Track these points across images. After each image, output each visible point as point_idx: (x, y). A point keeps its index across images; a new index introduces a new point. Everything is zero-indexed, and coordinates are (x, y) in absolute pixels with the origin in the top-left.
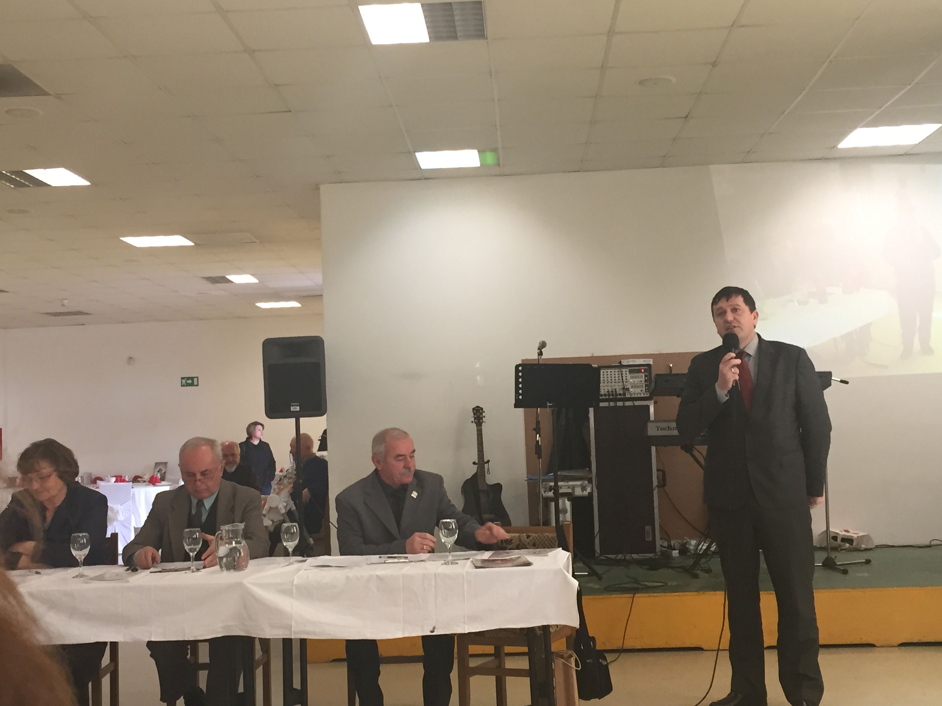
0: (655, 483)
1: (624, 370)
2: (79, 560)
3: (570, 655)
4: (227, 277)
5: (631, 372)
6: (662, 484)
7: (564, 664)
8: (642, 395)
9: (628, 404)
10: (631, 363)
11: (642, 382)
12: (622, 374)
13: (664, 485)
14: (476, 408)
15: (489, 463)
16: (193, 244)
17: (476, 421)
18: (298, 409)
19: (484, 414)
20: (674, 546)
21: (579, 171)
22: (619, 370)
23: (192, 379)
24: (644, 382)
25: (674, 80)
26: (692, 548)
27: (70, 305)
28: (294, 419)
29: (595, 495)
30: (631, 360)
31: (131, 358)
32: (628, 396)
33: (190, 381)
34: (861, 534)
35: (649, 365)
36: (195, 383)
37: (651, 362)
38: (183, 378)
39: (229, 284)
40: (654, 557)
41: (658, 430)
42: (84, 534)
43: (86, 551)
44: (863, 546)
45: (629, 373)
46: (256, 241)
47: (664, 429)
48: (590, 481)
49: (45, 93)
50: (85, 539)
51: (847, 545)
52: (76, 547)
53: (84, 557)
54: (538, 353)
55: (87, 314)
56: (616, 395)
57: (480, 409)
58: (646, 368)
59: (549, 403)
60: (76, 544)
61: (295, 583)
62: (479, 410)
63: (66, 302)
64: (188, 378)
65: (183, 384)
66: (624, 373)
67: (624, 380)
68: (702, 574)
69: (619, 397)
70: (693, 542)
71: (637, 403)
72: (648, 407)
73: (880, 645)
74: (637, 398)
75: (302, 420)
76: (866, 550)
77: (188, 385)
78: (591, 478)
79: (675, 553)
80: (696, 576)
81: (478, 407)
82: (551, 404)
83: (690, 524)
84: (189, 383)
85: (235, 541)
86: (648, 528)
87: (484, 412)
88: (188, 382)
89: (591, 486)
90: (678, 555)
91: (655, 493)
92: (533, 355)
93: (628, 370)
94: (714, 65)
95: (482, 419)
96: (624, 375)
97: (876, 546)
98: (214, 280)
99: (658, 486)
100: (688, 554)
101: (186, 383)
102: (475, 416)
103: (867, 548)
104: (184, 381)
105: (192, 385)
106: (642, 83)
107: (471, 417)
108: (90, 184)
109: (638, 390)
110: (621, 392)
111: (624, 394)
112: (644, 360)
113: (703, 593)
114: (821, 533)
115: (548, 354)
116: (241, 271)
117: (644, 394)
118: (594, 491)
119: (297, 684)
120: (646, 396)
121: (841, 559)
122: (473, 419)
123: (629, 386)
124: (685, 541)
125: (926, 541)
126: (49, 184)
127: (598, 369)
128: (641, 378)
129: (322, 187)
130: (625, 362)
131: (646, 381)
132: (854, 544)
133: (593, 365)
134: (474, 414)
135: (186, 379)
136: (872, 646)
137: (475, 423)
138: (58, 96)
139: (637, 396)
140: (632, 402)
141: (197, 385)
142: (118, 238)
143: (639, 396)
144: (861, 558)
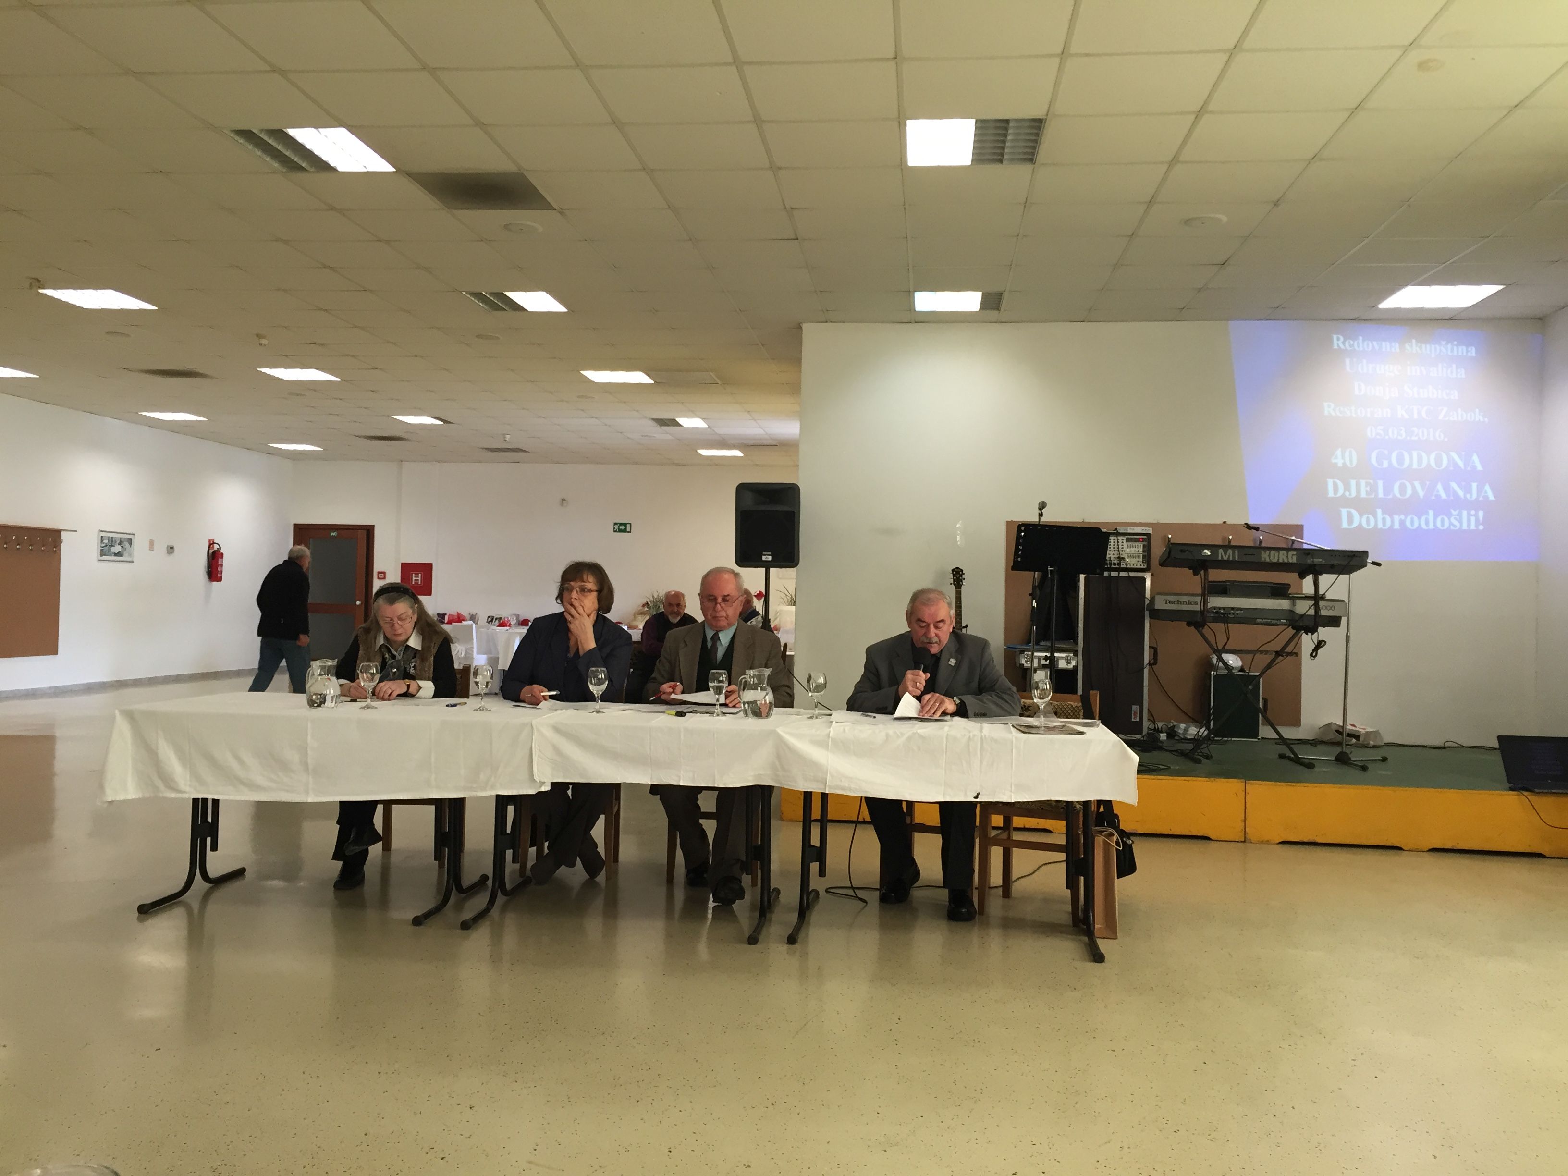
0: (1146, 661)
1: (1120, 538)
2: (596, 696)
3: (1111, 833)
4: (678, 420)
5: (1128, 540)
6: (1153, 663)
7: (1105, 841)
8: (1139, 566)
9: (1123, 574)
10: (1129, 531)
11: (1140, 552)
12: (1118, 542)
13: (1155, 663)
14: (956, 570)
15: (968, 628)
16: (652, 382)
17: (955, 583)
18: (770, 558)
19: (963, 576)
20: (1161, 728)
21: (1083, 322)
22: (1116, 538)
23: (625, 525)
24: (1141, 552)
25: (1224, 219)
26: (1181, 731)
27: (512, 440)
28: (764, 569)
29: (1080, 668)
30: (1129, 528)
31: (563, 500)
32: (1123, 566)
33: (622, 527)
34: (1369, 730)
35: (1148, 535)
36: (628, 530)
37: (1150, 530)
38: (615, 524)
39: (680, 427)
40: (1142, 739)
41: (1166, 603)
42: (602, 669)
43: (604, 687)
44: (1372, 743)
45: (1126, 542)
46: (719, 382)
47: (1173, 603)
48: (1076, 653)
49: (549, 207)
50: (603, 674)
51: (1354, 740)
52: (593, 681)
53: (601, 693)
54: (1039, 513)
55: (525, 451)
56: (1110, 564)
57: (960, 570)
58: (1145, 537)
59: (1050, 568)
60: (593, 679)
61: (830, 735)
62: (959, 572)
63: (508, 437)
64: (621, 524)
65: (615, 530)
66: (1120, 541)
67: (1120, 549)
68: (1204, 761)
69: (1113, 566)
70: (1183, 726)
71: (1132, 574)
72: (1144, 580)
73: (1409, 848)
74: (1131, 568)
75: (772, 570)
76: (1374, 747)
77: (620, 531)
78: (1077, 651)
79: (1163, 736)
80: (1198, 762)
81: (958, 568)
82: (1053, 569)
83: (1178, 706)
84: (621, 529)
85: (760, 687)
86: (1135, 708)
87: (964, 574)
88: (621, 527)
89: (1077, 660)
90: (1165, 738)
91: (1146, 671)
92: (1033, 518)
93: (1125, 538)
94: (1276, 204)
95: (962, 582)
96: (1120, 544)
97: (1385, 743)
98: (662, 422)
99: (1150, 664)
100: (1176, 738)
101: (619, 529)
102: (955, 578)
103: (1375, 744)
104: (616, 527)
105: (625, 531)
106: (1187, 222)
107: (950, 578)
108: (567, 311)
109: (1134, 561)
110: (1116, 562)
111: (1119, 564)
112: (1143, 528)
113: (1215, 779)
114: (1324, 726)
115: (1049, 517)
116: (692, 413)
117: (1141, 565)
118: (1079, 665)
119: (815, 841)
120: (1142, 567)
121: (1356, 755)
122: (952, 581)
123: (1124, 555)
124: (1172, 725)
125: (1438, 742)
126: (526, 308)
127: (1107, 536)
128: (1138, 548)
129: (805, 326)
130: (1121, 530)
131: (1143, 551)
132: (1362, 739)
133: (1103, 530)
134: (954, 575)
135: (619, 525)
136: (1399, 849)
137: (954, 584)
138: (562, 213)
139: (1133, 567)
140: (1127, 573)
141: (630, 532)
142: (579, 371)
143: (1135, 566)
144: (1377, 755)
